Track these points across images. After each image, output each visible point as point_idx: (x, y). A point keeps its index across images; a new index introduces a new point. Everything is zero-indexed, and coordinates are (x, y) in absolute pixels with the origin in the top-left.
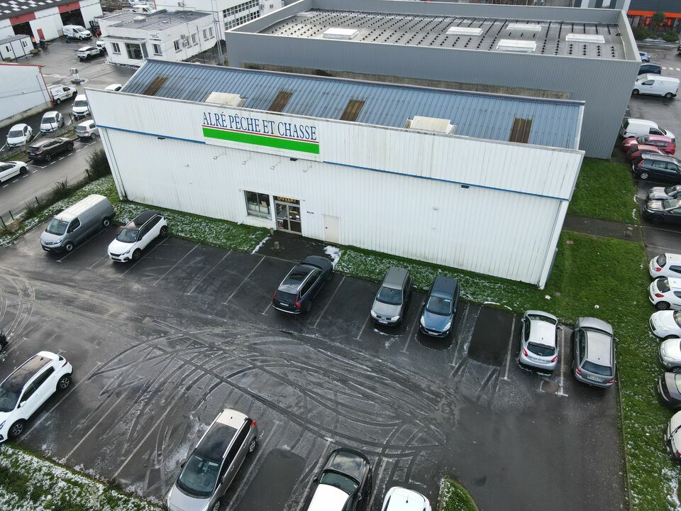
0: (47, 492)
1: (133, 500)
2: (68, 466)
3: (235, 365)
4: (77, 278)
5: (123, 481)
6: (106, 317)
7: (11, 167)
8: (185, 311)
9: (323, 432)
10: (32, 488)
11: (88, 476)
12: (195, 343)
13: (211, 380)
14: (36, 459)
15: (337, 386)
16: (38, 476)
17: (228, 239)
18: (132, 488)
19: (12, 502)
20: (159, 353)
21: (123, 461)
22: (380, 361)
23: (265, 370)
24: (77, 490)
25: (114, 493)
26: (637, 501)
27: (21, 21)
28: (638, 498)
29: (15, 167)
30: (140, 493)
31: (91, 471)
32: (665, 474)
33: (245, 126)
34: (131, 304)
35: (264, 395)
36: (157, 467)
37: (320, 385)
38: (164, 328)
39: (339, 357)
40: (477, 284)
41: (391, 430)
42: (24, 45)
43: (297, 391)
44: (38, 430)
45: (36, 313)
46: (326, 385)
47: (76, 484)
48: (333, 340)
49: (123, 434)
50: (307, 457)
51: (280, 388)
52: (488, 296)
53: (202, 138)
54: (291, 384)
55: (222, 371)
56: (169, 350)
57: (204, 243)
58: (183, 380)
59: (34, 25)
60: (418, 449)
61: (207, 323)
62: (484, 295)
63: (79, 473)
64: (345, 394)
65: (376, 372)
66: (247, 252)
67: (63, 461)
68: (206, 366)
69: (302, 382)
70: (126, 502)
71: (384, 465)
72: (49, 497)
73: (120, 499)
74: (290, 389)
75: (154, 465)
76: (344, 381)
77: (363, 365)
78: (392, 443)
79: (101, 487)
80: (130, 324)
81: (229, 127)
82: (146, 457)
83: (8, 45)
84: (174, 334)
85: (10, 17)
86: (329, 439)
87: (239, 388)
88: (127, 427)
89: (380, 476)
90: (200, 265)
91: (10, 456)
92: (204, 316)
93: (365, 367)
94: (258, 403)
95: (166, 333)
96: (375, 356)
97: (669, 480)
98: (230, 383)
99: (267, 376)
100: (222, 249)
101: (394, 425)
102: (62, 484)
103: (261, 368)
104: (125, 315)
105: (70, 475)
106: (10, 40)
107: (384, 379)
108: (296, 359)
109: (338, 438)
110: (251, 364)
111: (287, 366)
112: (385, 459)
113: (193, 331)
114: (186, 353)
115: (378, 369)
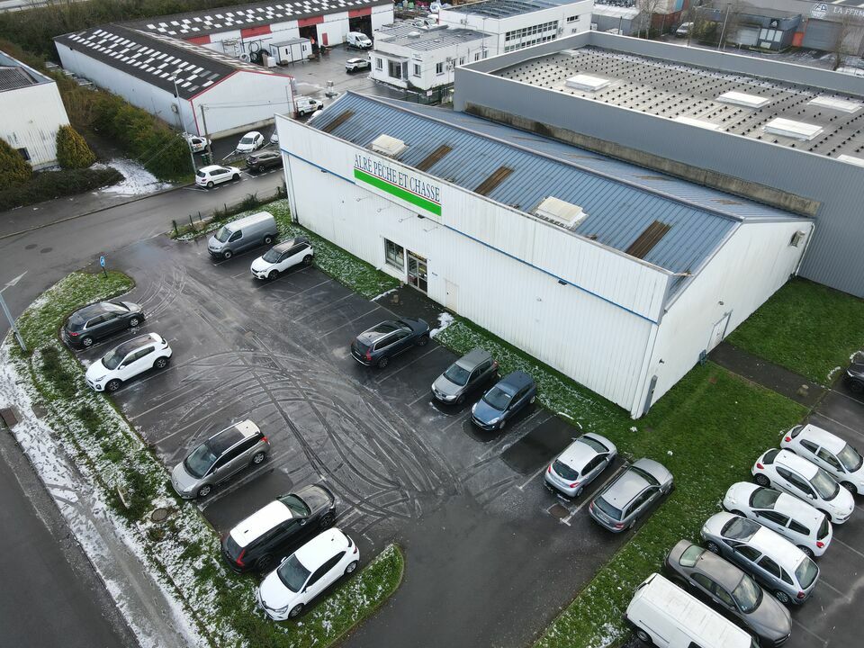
0: (107, 436)
1: (157, 463)
2: (131, 425)
3: (292, 393)
4: (220, 283)
5: (159, 448)
6: (220, 322)
7: (226, 172)
8: (282, 336)
9: (322, 470)
10: (100, 429)
11: (140, 436)
12: (273, 364)
13: (265, 398)
14: (114, 411)
15: (360, 437)
16: (109, 423)
17: (358, 282)
18: (161, 456)
19: (83, 434)
20: (241, 363)
21: (167, 435)
22: (414, 431)
23: (311, 405)
24: (126, 442)
25: (148, 454)
26: (553, 635)
27: (309, 23)
28: (556, 633)
29: (229, 173)
30: (165, 461)
31: (144, 434)
32: (605, 628)
33: (385, 175)
34: (246, 317)
35: (297, 425)
36: (186, 448)
37: (347, 432)
38: (257, 344)
39: (380, 416)
40: (565, 392)
41: (380, 490)
42: (304, 48)
43: (325, 431)
44: (128, 392)
45: (176, 304)
46: (353, 435)
47: (128, 437)
48: (385, 400)
49: (179, 416)
50: (296, 484)
51: (314, 424)
52: (568, 408)
53: (353, 178)
54: (325, 423)
55: (278, 394)
56: (250, 363)
57: (336, 280)
58: (245, 391)
59: (320, 29)
60: (390, 514)
61: (293, 351)
62: (564, 405)
63: (135, 431)
64: (363, 447)
65: (403, 439)
66: (367, 298)
67: (130, 420)
68: (269, 387)
69: (334, 425)
70: (152, 462)
71: (352, 514)
72: (107, 439)
73: (149, 459)
74: (321, 427)
75: (185, 446)
76: (369, 436)
77: (395, 429)
78: (372, 501)
79: (142, 446)
80: (235, 333)
81: (373, 173)
82: (184, 438)
83: (288, 47)
84: (262, 352)
85: (299, 19)
86: (323, 478)
87: (282, 412)
88: (184, 411)
89: (342, 521)
90: (319, 299)
91: (100, 403)
92: (294, 344)
93: (396, 432)
94: (288, 429)
95: (256, 349)
96: (412, 425)
97: (605, 635)
98: (278, 406)
99: (310, 410)
100: (348, 289)
101: (384, 487)
102: (120, 434)
103: (310, 402)
104: (236, 324)
105: (128, 430)
106: (291, 43)
107: (405, 448)
108: (343, 405)
109: (331, 480)
110: (304, 396)
111: (333, 408)
112: (356, 510)
113: (277, 354)
114: (262, 371)
115: (407, 437)
